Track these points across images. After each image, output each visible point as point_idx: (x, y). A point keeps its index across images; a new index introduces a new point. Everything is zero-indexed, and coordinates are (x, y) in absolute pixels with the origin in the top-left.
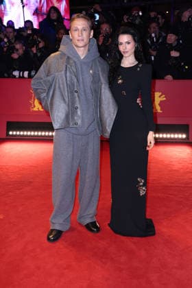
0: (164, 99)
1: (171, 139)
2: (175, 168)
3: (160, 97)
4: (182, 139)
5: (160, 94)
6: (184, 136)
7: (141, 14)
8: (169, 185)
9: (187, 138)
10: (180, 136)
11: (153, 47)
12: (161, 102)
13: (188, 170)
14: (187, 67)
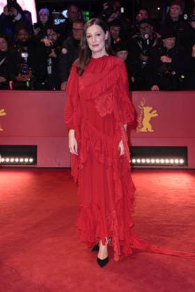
0: (156, 115)
1: (165, 165)
2: (171, 202)
3: (150, 112)
4: (179, 165)
5: (151, 108)
6: (182, 161)
7: (122, 10)
8: (164, 223)
9: (186, 163)
10: (177, 161)
11: (145, 52)
12: (152, 118)
13: (188, 204)
14: (183, 77)
